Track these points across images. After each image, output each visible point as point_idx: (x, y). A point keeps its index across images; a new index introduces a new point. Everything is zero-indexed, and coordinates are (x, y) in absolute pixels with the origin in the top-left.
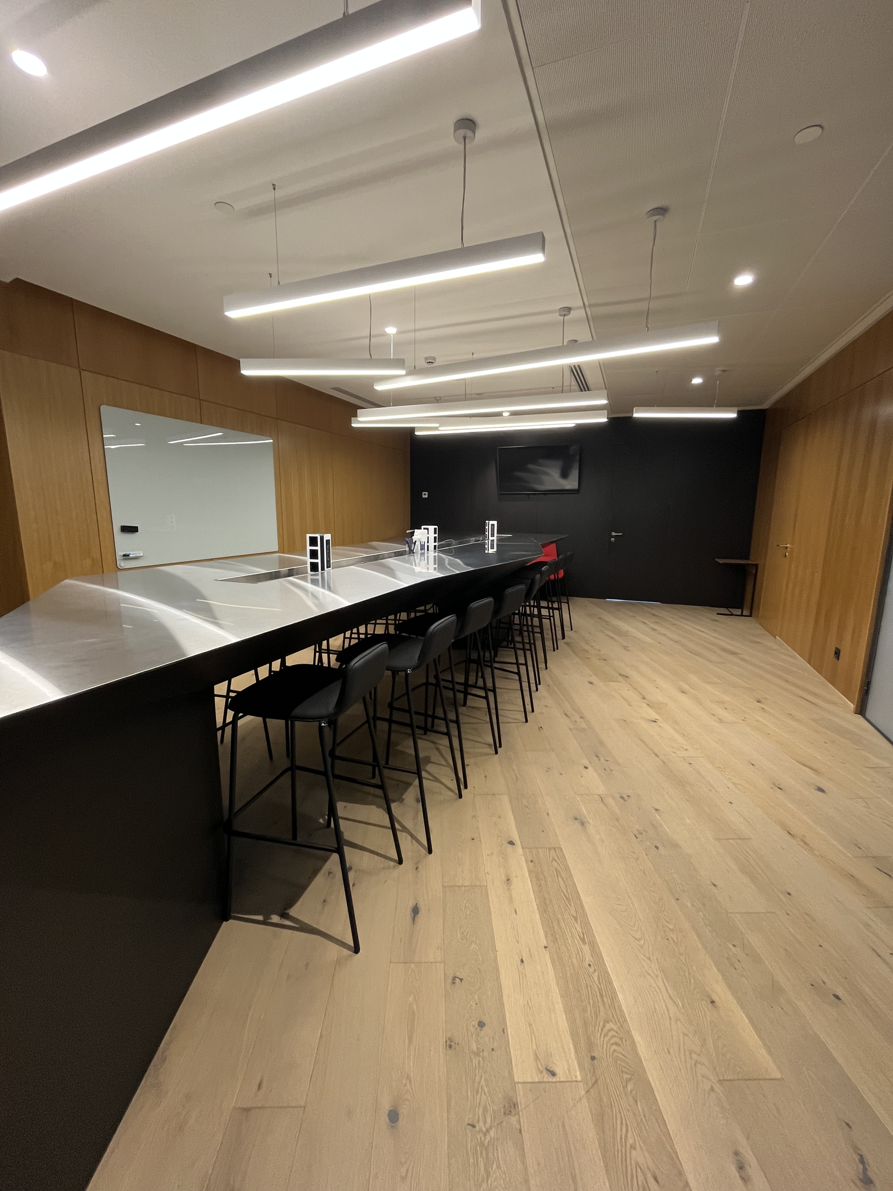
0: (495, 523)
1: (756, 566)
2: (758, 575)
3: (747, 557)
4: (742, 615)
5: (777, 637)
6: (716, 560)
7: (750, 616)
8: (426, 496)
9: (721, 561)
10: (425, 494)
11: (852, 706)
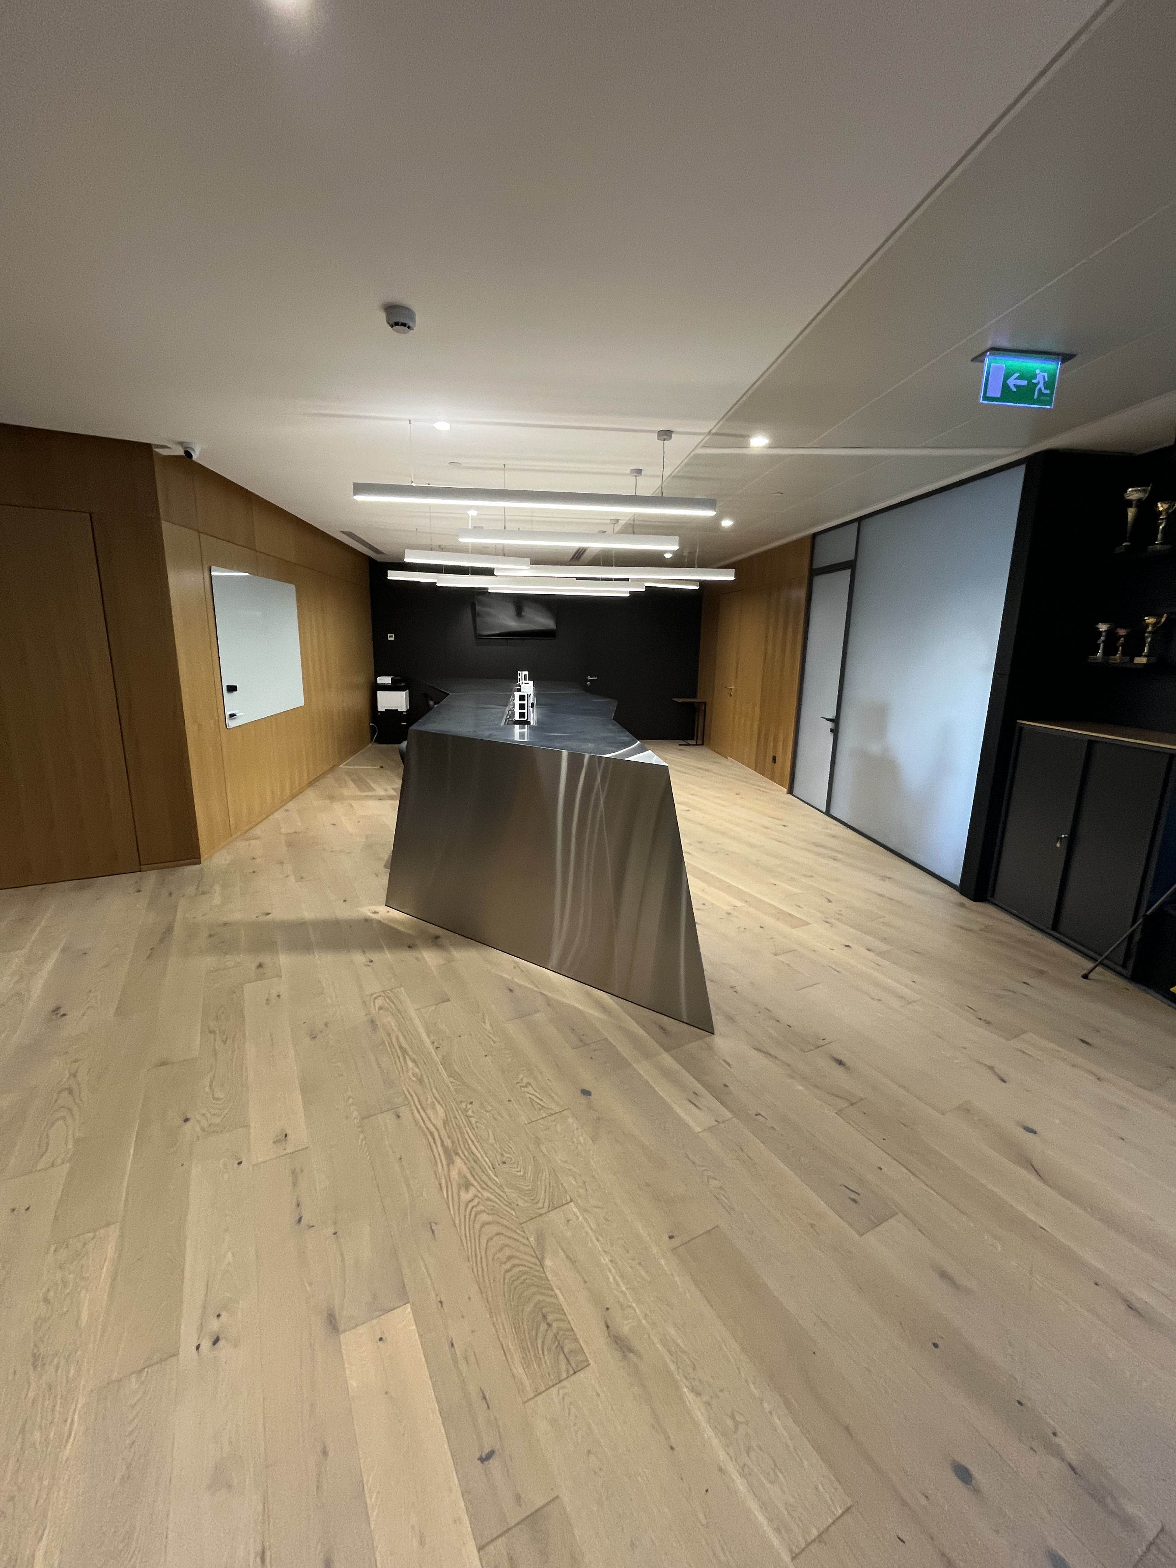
0: (526, 673)
1: (705, 703)
2: (707, 711)
3: (695, 697)
4: (697, 745)
5: (729, 757)
6: (673, 699)
7: (703, 744)
8: (393, 639)
9: (680, 700)
10: (391, 637)
11: (785, 790)
